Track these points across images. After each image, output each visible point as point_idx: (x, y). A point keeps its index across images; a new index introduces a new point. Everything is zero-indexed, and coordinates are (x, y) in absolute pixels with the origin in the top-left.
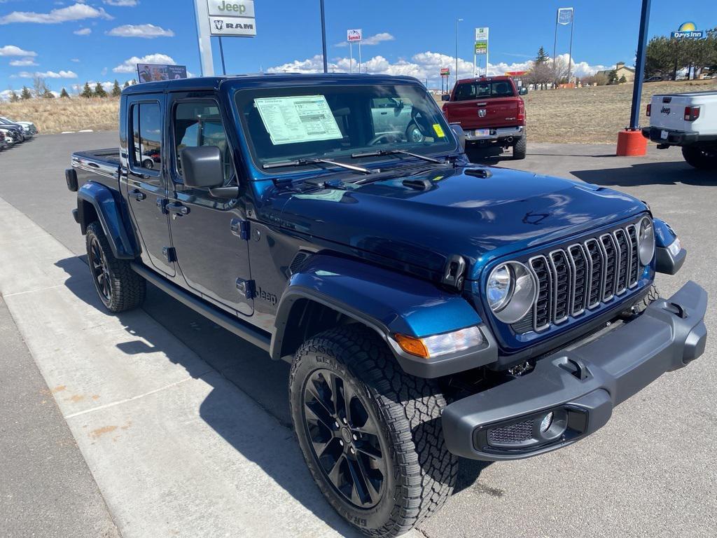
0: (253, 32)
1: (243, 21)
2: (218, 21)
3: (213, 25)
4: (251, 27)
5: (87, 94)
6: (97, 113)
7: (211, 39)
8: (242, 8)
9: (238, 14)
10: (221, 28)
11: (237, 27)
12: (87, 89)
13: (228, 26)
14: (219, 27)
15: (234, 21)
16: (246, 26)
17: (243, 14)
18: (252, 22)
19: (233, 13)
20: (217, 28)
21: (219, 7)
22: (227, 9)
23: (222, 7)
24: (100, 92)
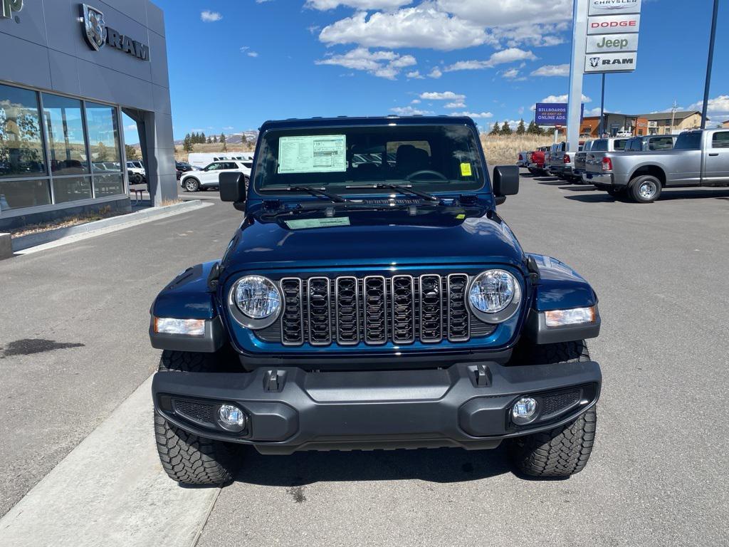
0: (632, 66)
1: (621, 57)
2: (595, 59)
3: (588, 63)
4: (631, 61)
5: (495, 131)
6: (488, 149)
7: (584, 78)
8: (624, 43)
9: (618, 49)
10: (596, 65)
11: (614, 62)
12: (496, 127)
13: (604, 62)
14: (594, 64)
15: (611, 57)
16: (624, 61)
17: (624, 49)
18: (634, 56)
19: (613, 49)
20: (592, 66)
21: (598, 44)
22: (607, 46)
23: (601, 44)
24: (506, 130)
